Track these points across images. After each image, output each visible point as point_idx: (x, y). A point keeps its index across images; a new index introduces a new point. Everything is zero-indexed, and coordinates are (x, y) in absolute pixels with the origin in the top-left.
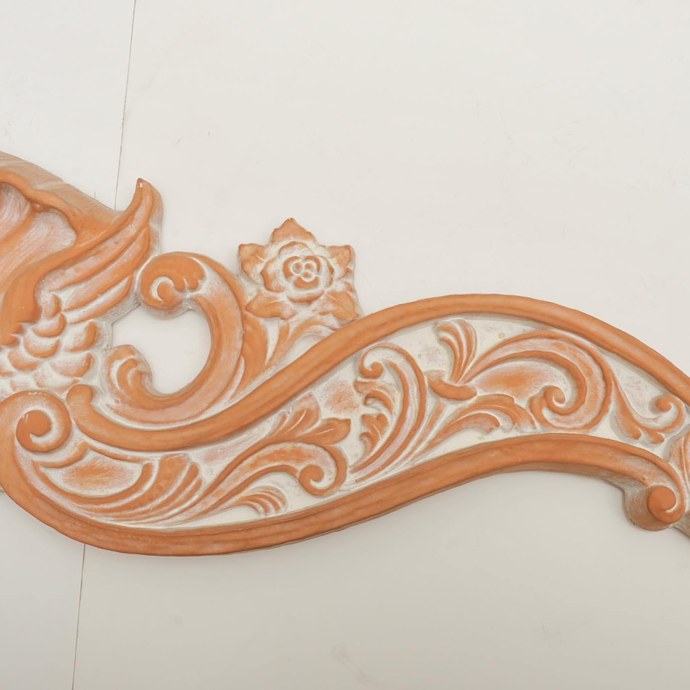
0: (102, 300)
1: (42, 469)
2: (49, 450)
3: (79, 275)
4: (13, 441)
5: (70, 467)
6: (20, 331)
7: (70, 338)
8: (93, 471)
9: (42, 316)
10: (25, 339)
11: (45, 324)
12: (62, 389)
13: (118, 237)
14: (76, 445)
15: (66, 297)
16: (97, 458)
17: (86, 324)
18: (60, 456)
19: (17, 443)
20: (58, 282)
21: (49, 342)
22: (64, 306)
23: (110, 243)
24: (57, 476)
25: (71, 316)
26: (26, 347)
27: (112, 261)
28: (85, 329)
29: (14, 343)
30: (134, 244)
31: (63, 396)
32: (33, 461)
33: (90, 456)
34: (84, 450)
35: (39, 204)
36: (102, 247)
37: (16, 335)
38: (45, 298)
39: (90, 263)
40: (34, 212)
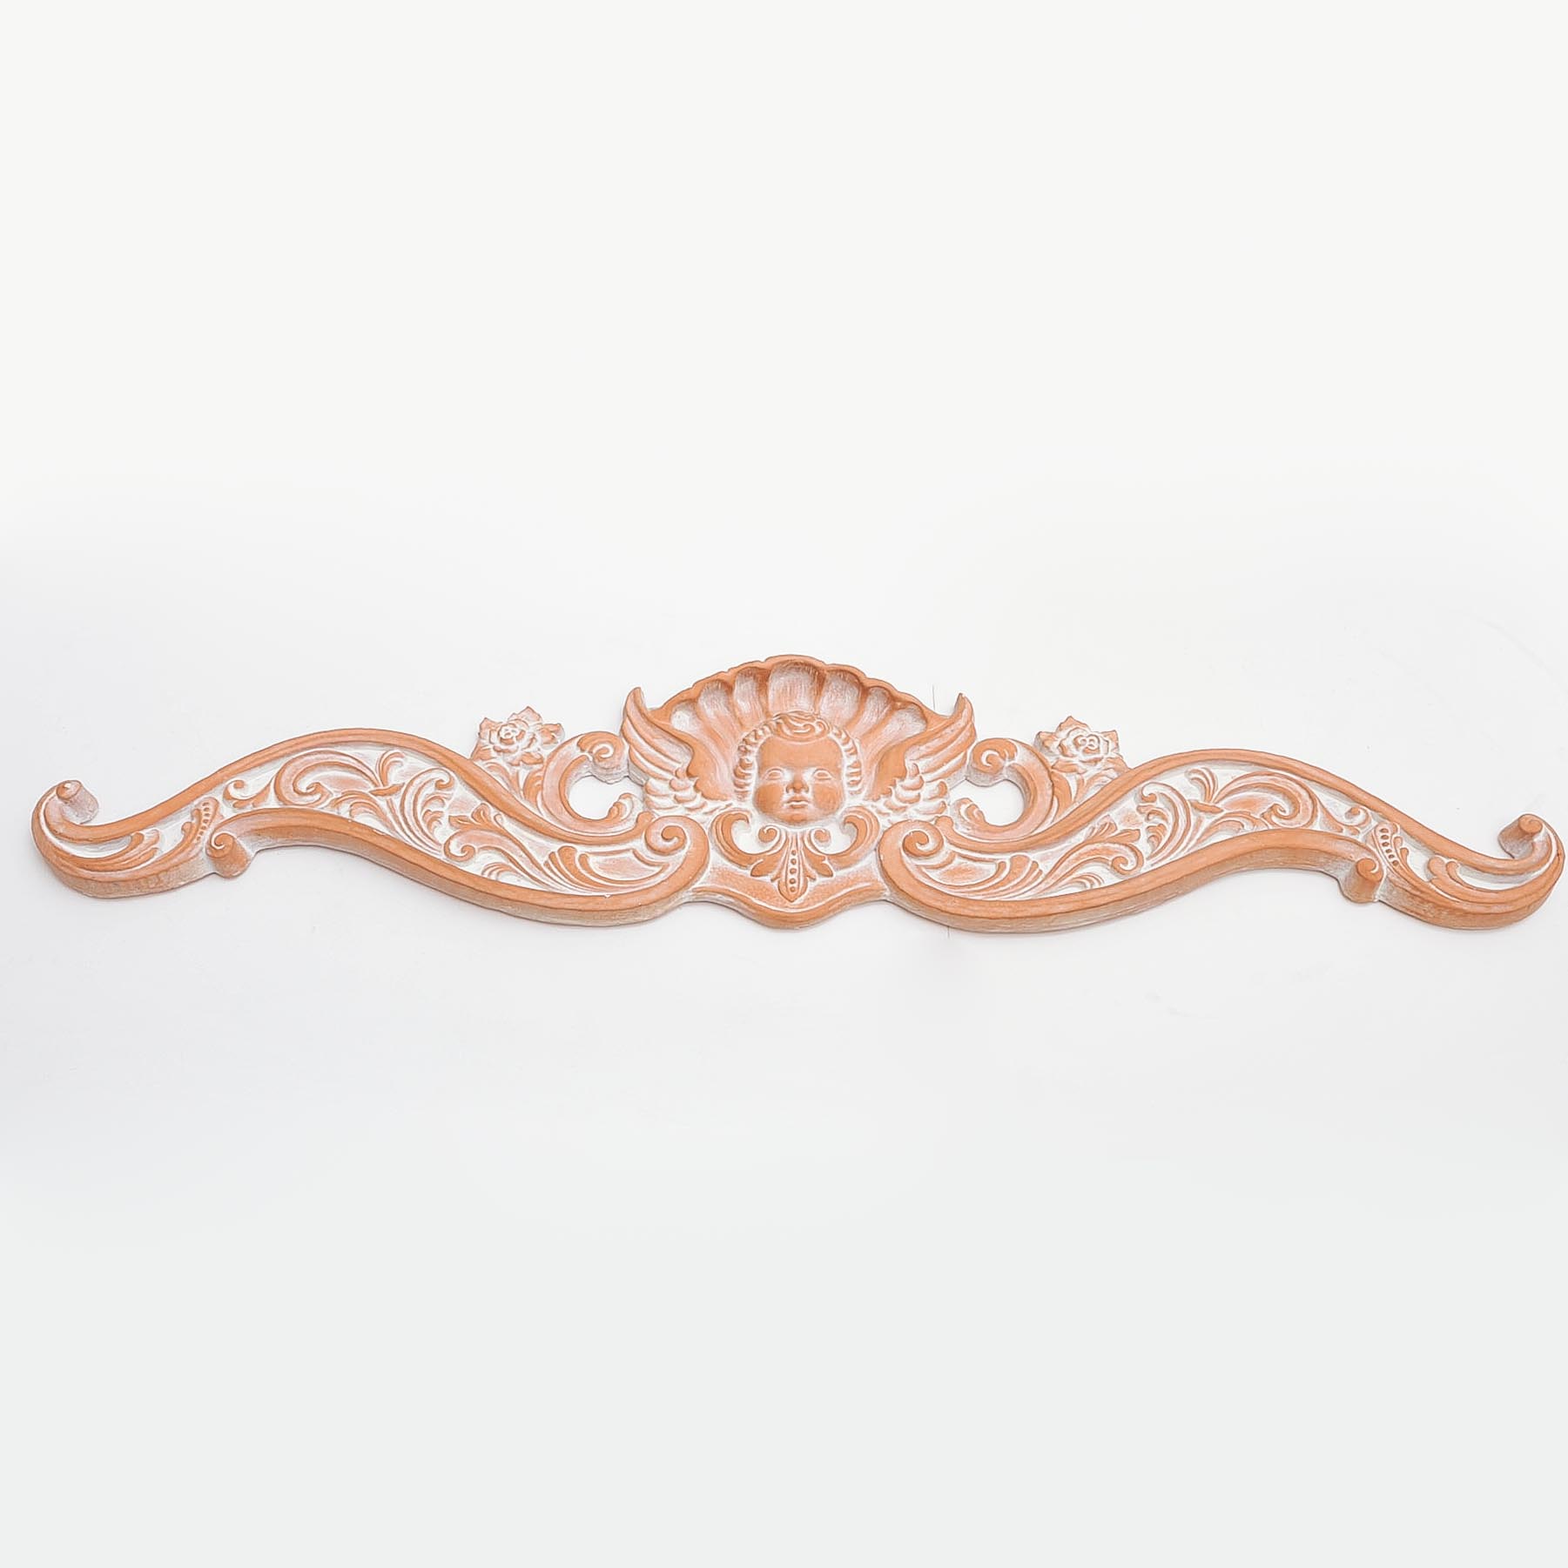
0: (946, 768)
1: (924, 870)
2: (928, 855)
3: (929, 750)
4: (900, 853)
5: (943, 870)
6: (894, 785)
7: (925, 792)
8: (960, 871)
9: (908, 777)
10: (896, 792)
11: (908, 782)
12: (933, 820)
13: (953, 727)
14: (947, 853)
15: (922, 764)
16: (961, 864)
17: (938, 782)
18: (935, 861)
19: (903, 853)
20: (915, 756)
21: (912, 794)
22: (921, 771)
23: (948, 730)
24: (934, 875)
25: (926, 778)
26: (897, 797)
27: (952, 741)
28: (938, 786)
29: (889, 793)
30: (964, 732)
31: (933, 823)
32: (917, 865)
33: (957, 860)
34: (953, 855)
35: (899, 701)
36: (943, 732)
37: (891, 787)
38: (909, 764)
39: (936, 743)
40: (894, 709)
